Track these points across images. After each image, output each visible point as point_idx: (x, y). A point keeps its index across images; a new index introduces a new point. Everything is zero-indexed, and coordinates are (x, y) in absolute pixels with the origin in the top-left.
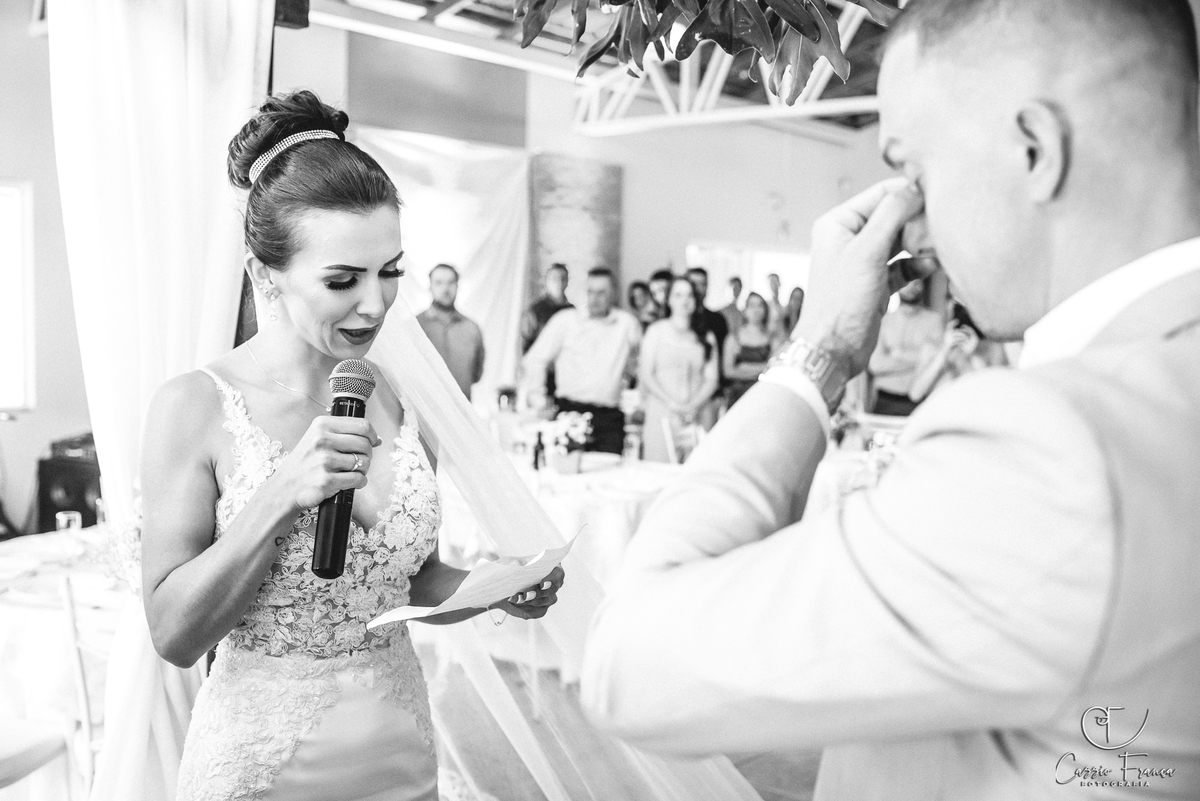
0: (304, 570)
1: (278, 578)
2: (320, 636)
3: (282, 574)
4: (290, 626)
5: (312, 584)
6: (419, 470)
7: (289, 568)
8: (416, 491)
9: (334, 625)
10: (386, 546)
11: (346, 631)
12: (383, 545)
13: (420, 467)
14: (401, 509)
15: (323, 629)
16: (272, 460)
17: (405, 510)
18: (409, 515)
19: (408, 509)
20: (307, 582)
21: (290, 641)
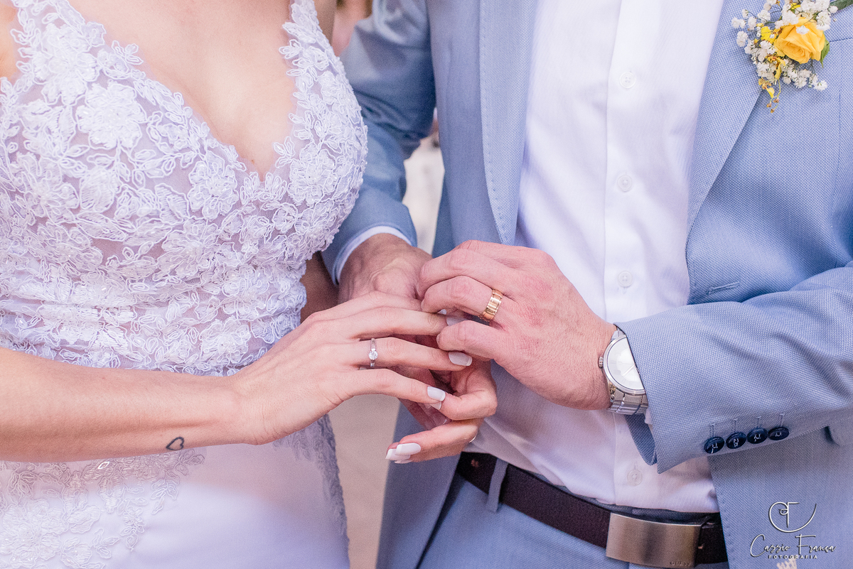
0: (162, 251)
1: (115, 264)
2: (176, 345)
3: (122, 258)
4: (125, 327)
5: (173, 272)
6: (329, 73)
7: (136, 249)
8: (330, 106)
9: (199, 327)
10: (291, 201)
11: (219, 337)
12: (287, 198)
13: (330, 68)
14: (310, 135)
15: (182, 332)
16: (93, 51)
17: (317, 139)
18: (324, 146)
19: (322, 136)
20: (166, 270)
21: (125, 352)
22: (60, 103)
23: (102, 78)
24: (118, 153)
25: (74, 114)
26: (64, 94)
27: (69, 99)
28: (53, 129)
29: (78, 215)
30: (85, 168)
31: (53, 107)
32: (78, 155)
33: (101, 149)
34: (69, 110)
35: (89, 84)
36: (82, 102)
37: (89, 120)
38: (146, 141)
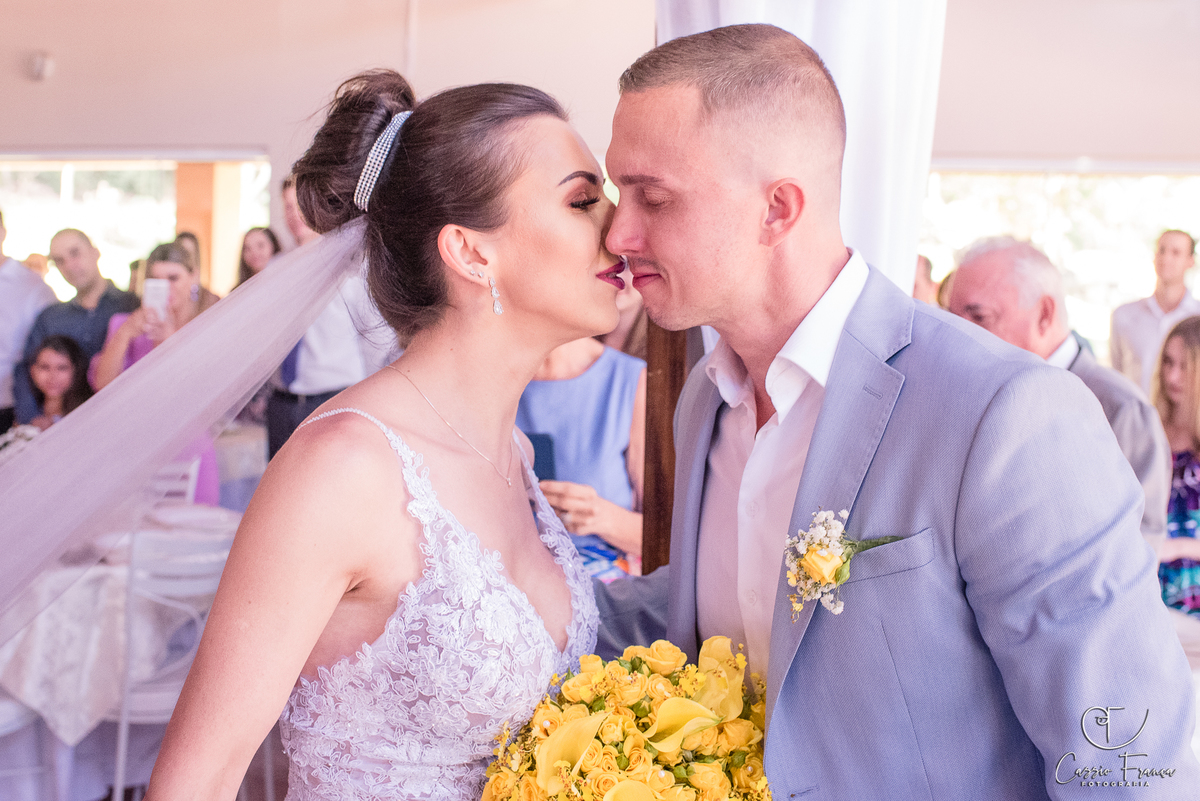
22: (461, 605)
23: (489, 588)
24: (504, 648)
25: (473, 616)
26: (464, 600)
27: (468, 605)
28: (457, 628)
29: (464, 696)
30: (479, 659)
31: (455, 610)
32: (475, 649)
33: (492, 644)
34: (468, 614)
35: (482, 592)
36: (479, 607)
37: (484, 621)
38: (521, 638)
